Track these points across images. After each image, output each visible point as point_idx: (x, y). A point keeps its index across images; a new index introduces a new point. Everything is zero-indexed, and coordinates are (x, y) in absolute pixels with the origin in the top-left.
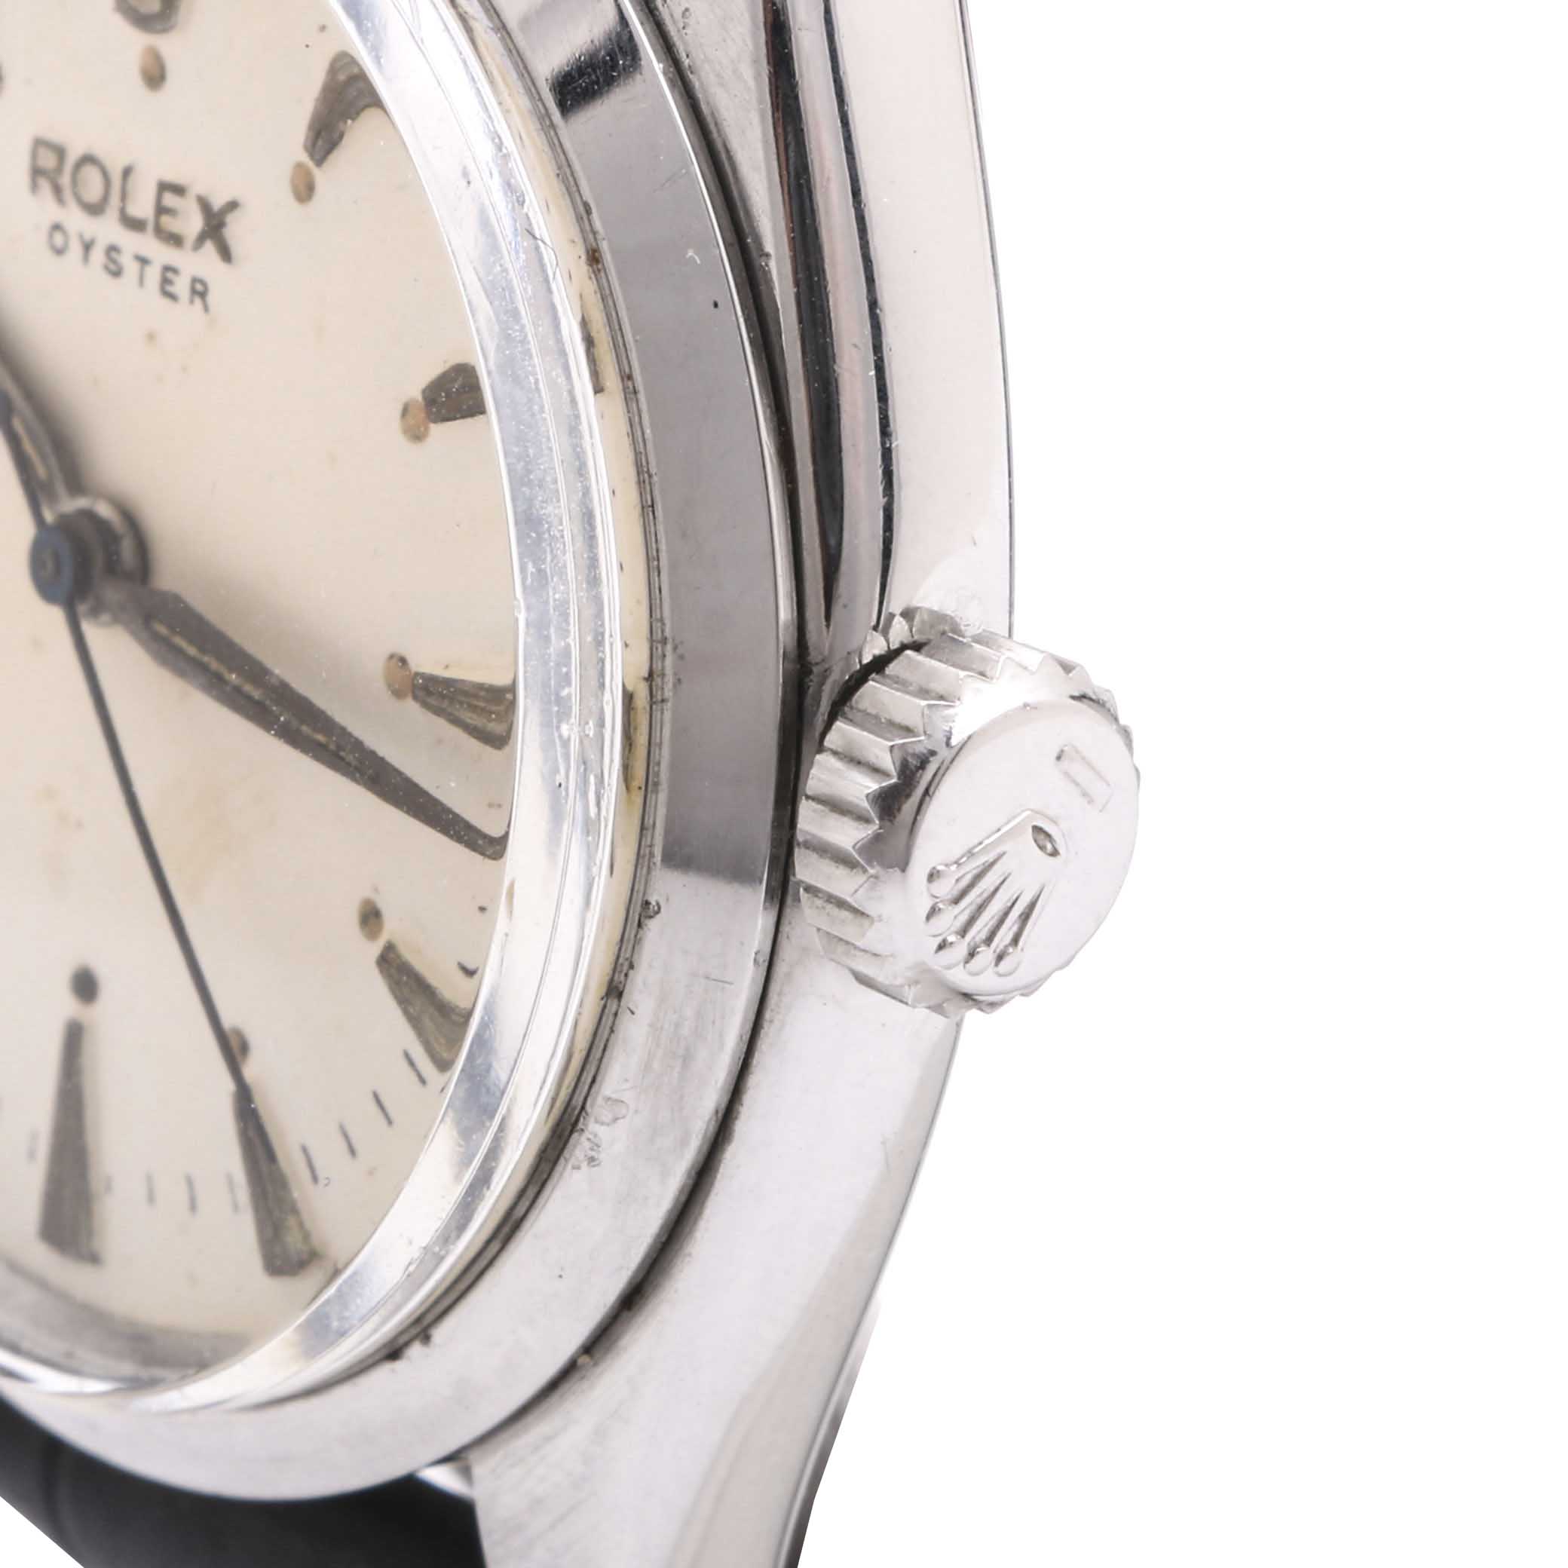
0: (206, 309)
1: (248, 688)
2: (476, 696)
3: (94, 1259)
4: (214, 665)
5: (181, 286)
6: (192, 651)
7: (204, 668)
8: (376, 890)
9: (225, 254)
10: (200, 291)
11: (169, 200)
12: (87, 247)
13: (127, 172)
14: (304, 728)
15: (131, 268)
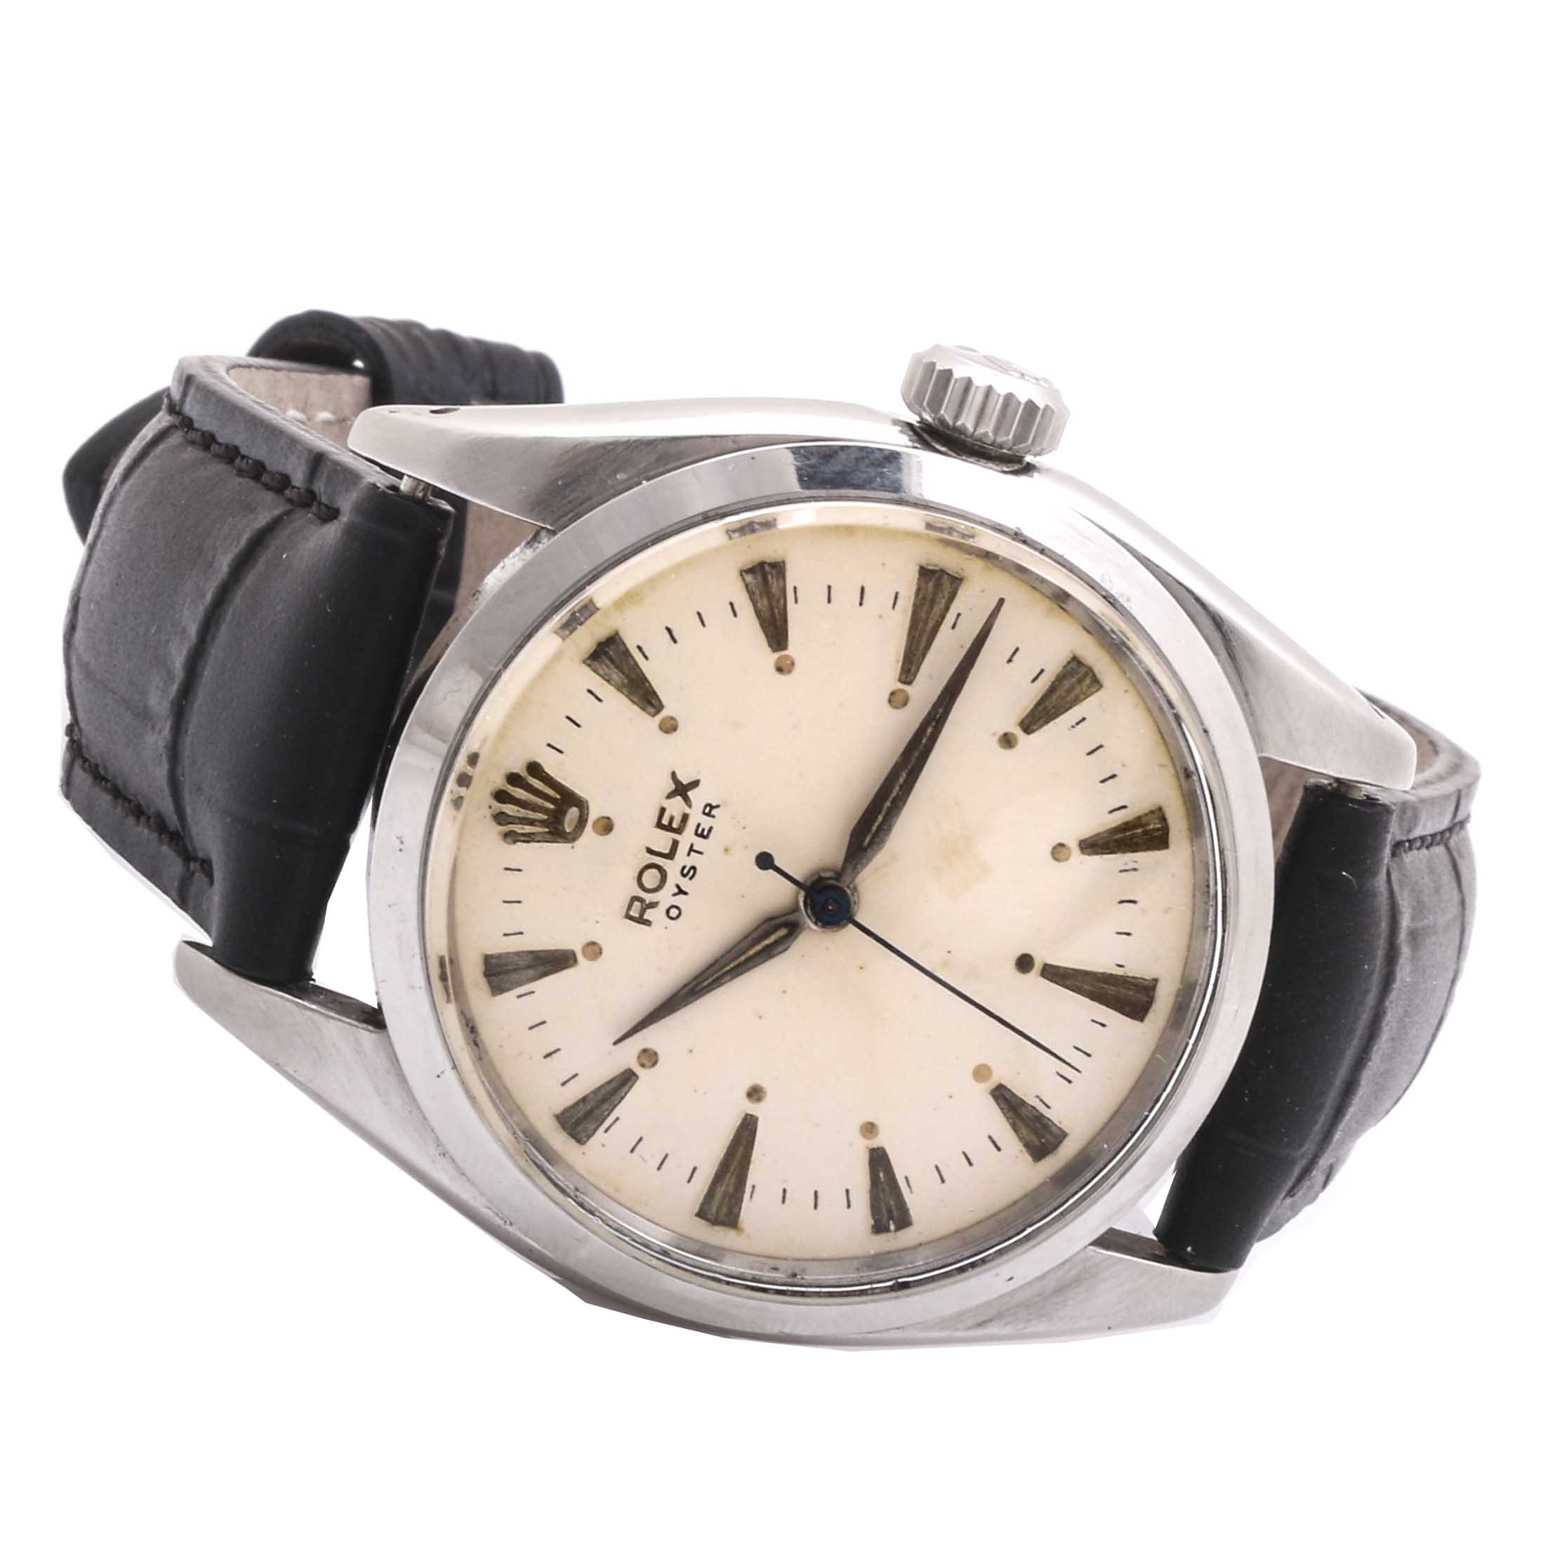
0: (718, 806)
1: (901, 780)
2: (914, 637)
3: (1156, 980)
4: (888, 804)
5: (706, 822)
6: (880, 818)
7: (890, 810)
8: (994, 734)
9: (695, 784)
10: (709, 810)
11: (665, 821)
12: (681, 892)
13: (650, 851)
14: (924, 741)
15: (694, 860)
